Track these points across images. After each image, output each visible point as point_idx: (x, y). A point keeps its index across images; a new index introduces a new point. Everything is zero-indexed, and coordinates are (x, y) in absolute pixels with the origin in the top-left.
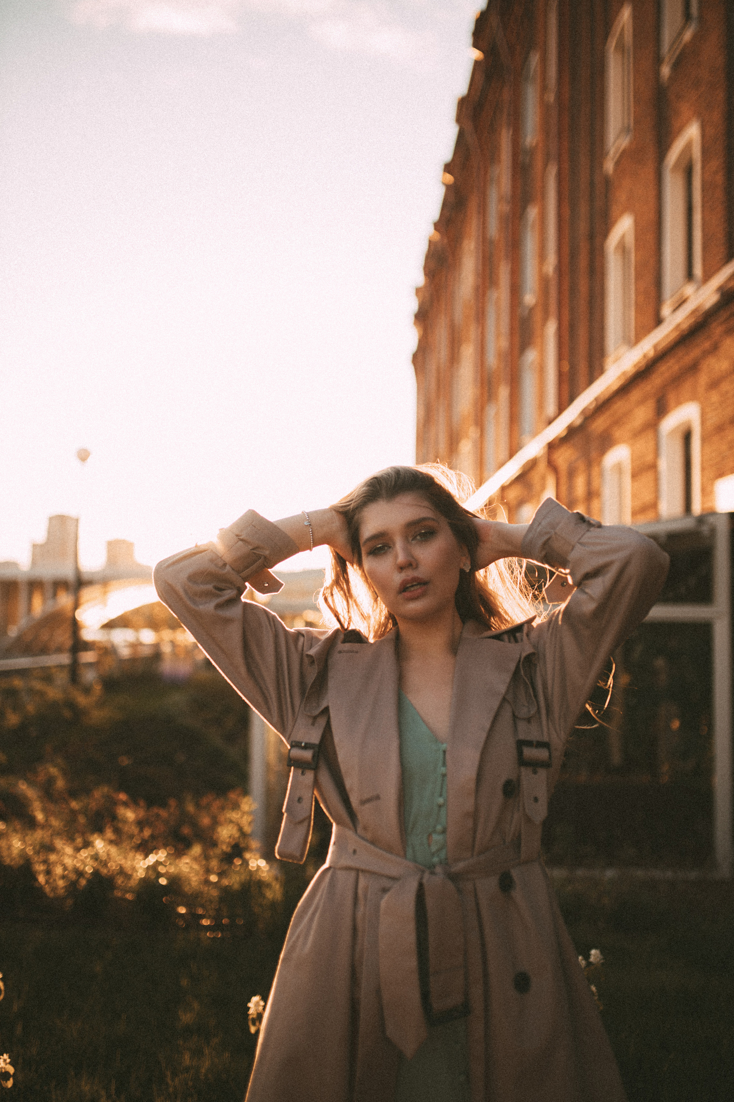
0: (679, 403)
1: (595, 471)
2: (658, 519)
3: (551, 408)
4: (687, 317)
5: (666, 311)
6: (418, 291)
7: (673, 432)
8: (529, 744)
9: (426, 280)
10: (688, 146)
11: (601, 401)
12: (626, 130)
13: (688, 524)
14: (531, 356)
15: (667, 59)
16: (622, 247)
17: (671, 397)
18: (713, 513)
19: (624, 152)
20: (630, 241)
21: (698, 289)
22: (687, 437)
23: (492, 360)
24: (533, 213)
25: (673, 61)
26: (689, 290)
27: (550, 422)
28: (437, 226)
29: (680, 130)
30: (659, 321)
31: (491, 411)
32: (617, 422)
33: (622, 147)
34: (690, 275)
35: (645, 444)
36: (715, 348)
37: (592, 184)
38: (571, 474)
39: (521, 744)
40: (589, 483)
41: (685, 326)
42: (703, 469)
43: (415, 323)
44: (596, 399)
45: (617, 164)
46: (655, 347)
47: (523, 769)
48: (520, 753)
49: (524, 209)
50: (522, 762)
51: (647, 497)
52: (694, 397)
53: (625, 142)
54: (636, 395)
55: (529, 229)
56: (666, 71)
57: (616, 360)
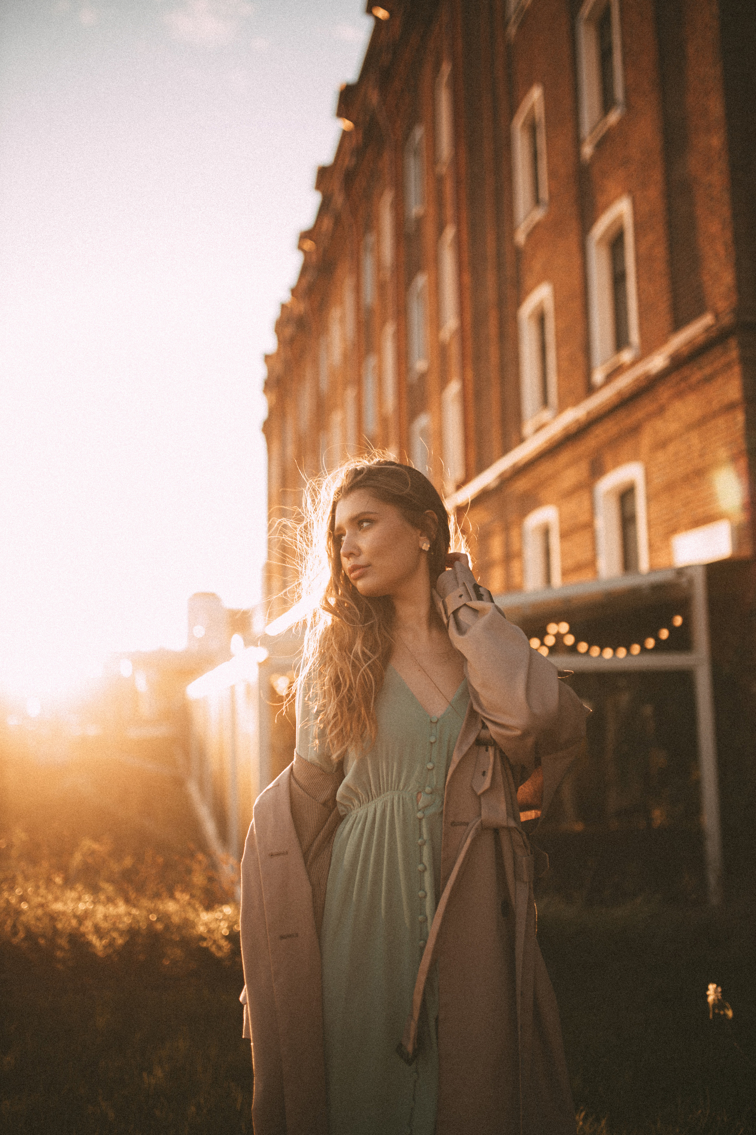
0: (617, 464)
1: (514, 533)
2: (597, 578)
5: (598, 379)
7: (608, 493)
10: (619, 221)
11: (519, 466)
12: (539, 205)
14: (425, 420)
15: (588, 139)
16: (538, 314)
17: (608, 458)
19: (538, 224)
23: (372, 424)
24: (424, 280)
25: (595, 142)
26: (626, 356)
28: (294, 291)
29: (607, 206)
30: (590, 390)
32: (542, 484)
33: (536, 221)
35: (578, 504)
36: (661, 410)
37: (499, 255)
38: (485, 536)
40: (507, 544)
42: (649, 526)
43: (265, 392)
44: (515, 465)
45: (530, 235)
49: (411, 277)
51: (582, 556)
52: (635, 457)
53: (538, 216)
54: (565, 457)
55: (416, 297)
56: (587, 150)
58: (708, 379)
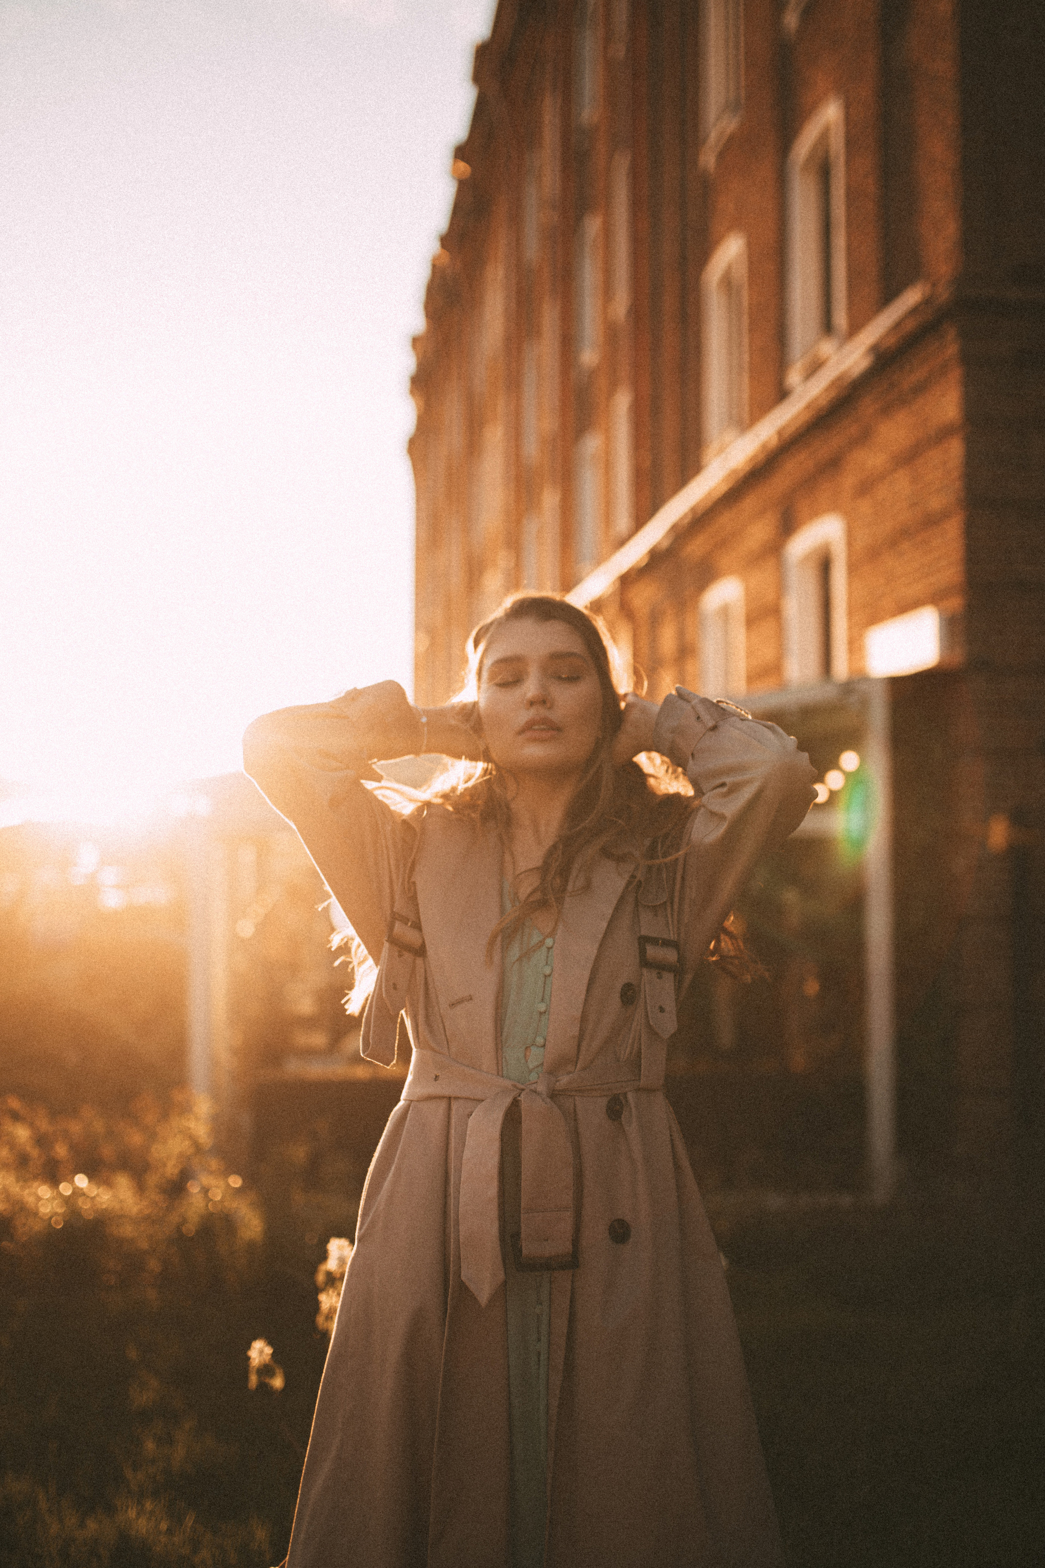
0: (815, 514)
1: (690, 616)
2: (783, 686)
3: (623, 521)
4: (827, 390)
5: (794, 377)
6: (416, 341)
7: (806, 558)
8: (654, 941)
9: (428, 322)
10: (824, 136)
11: (700, 512)
12: (733, 106)
13: (828, 693)
14: (592, 444)
15: (793, 3)
16: (727, 281)
17: (803, 506)
18: (865, 679)
19: (731, 138)
20: (741, 273)
21: (841, 346)
22: (825, 566)
23: (532, 449)
24: (593, 226)
26: (827, 348)
27: (622, 542)
28: (446, 241)
29: (812, 109)
30: (782, 394)
31: (531, 527)
32: (723, 544)
33: (729, 131)
34: (827, 327)
35: (763, 577)
36: (865, 435)
37: (682, 185)
38: (655, 620)
39: (644, 941)
40: (681, 634)
41: (823, 402)
42: (850, 613)
43: (412, 392)
44: (693, 510)
45: (721, 156)
46: (780, 433)
47: (645, 971)
48: (642, 952)
49: (579, 219)
50: (645, 963)
51: (768, 653)
52: (834, 507)
53: (730, 125)
54: (750, 503)
55: (587, 249)
56: (791, 20)
57: (721, 450)
58: (920, 389)
